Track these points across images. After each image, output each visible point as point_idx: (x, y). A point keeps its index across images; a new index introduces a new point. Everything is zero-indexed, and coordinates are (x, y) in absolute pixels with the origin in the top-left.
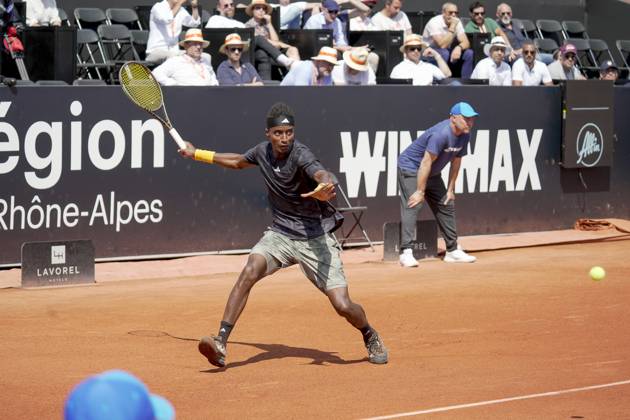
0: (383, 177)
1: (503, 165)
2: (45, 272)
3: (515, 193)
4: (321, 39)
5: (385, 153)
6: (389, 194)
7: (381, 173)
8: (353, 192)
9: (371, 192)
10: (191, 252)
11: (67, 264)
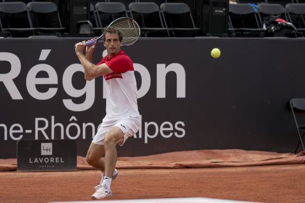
2: (36, 160)
11: (54, 156)
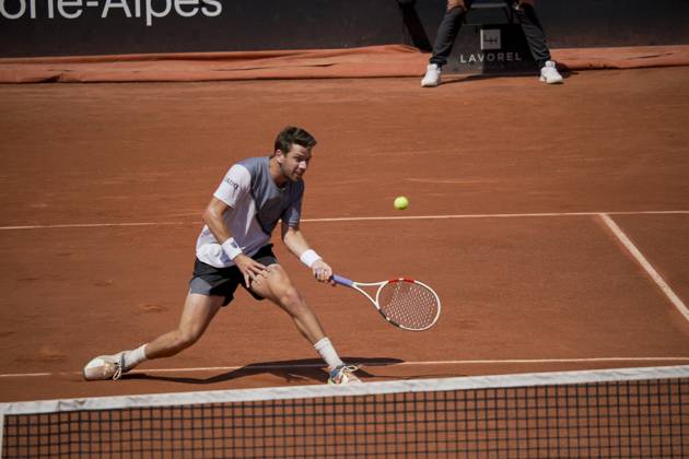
10: (285, 49)
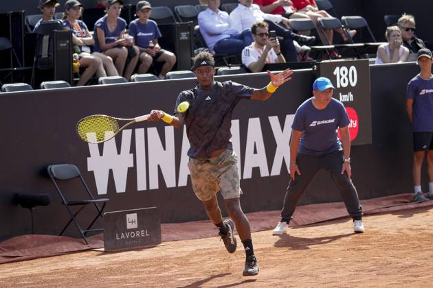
0: (132, 173)
1: (255, 152)
3: (271, 179)
4: (61, 45)
5: (133, 150)
6: (139, 189)
7: (129, 169)
8: (102, 189)
9: (121, 187)
